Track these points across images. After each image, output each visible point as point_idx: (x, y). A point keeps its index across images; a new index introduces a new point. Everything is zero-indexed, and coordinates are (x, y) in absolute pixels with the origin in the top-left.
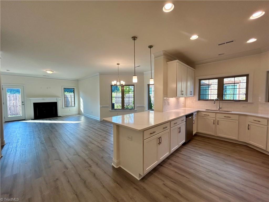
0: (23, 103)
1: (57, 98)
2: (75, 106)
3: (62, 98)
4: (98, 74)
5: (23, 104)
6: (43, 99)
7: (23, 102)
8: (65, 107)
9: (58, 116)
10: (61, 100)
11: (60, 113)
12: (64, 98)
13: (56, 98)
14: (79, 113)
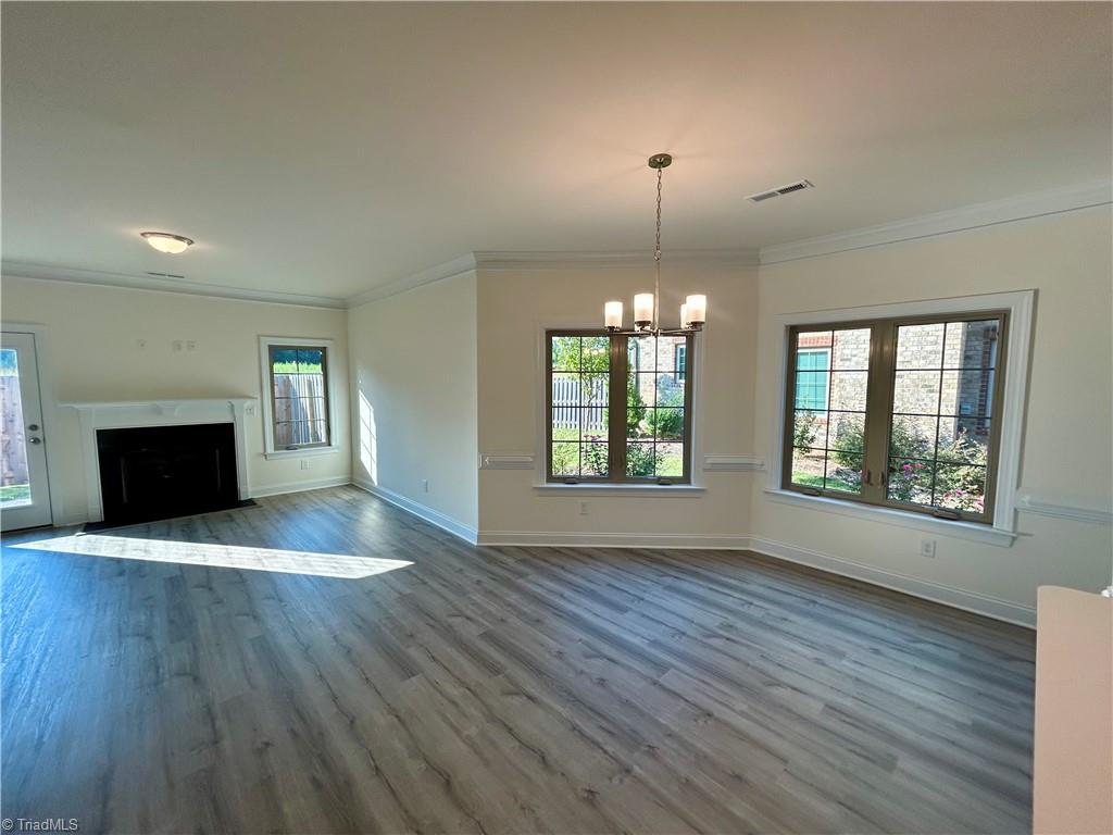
0: (38, 433)
1: (234, 402)
2: (333, 443)
3: (259, 401)
4: (471, 259)
5: (36, 441)
6: (158, 411)
7: (34, 428)
8: (276, 449)
9: (243, 497)
10: (257, 412)
11: (248, 487)
12: (273, 398)
13: (224, 403)
14: (351, 479)
